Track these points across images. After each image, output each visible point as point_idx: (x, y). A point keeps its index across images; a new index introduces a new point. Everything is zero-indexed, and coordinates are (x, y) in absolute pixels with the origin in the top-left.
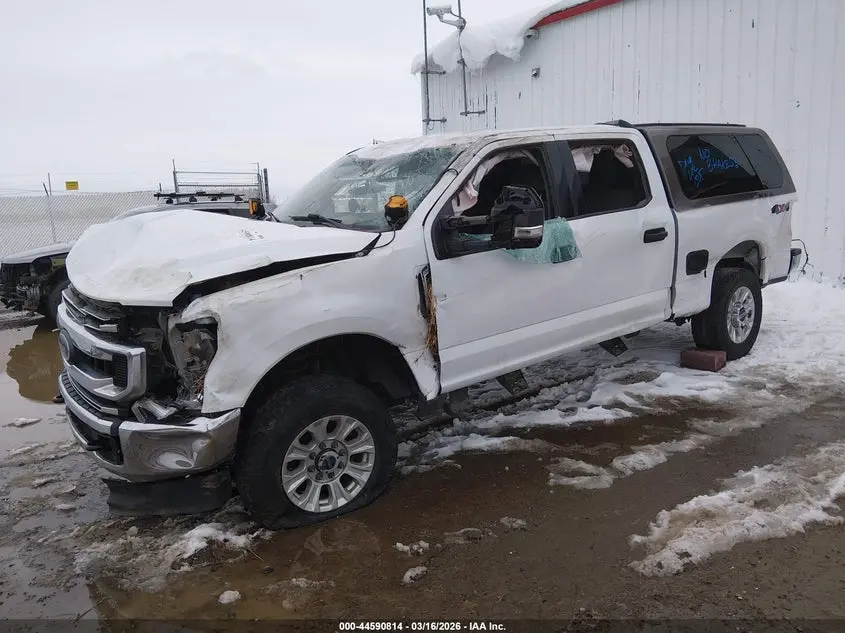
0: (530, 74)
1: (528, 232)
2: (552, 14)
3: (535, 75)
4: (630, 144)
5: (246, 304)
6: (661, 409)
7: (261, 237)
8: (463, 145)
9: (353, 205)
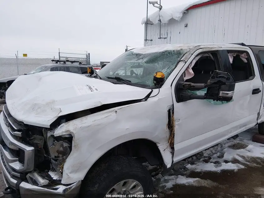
0: (184, 25)
1: (227, 94)
2: (193, 6)
3: (186, 26)
4: (247, 53)
5: (88, 126)
6: (255, 165)
7: (96, 89)
8: (187, 49)
9: (132, 72)
